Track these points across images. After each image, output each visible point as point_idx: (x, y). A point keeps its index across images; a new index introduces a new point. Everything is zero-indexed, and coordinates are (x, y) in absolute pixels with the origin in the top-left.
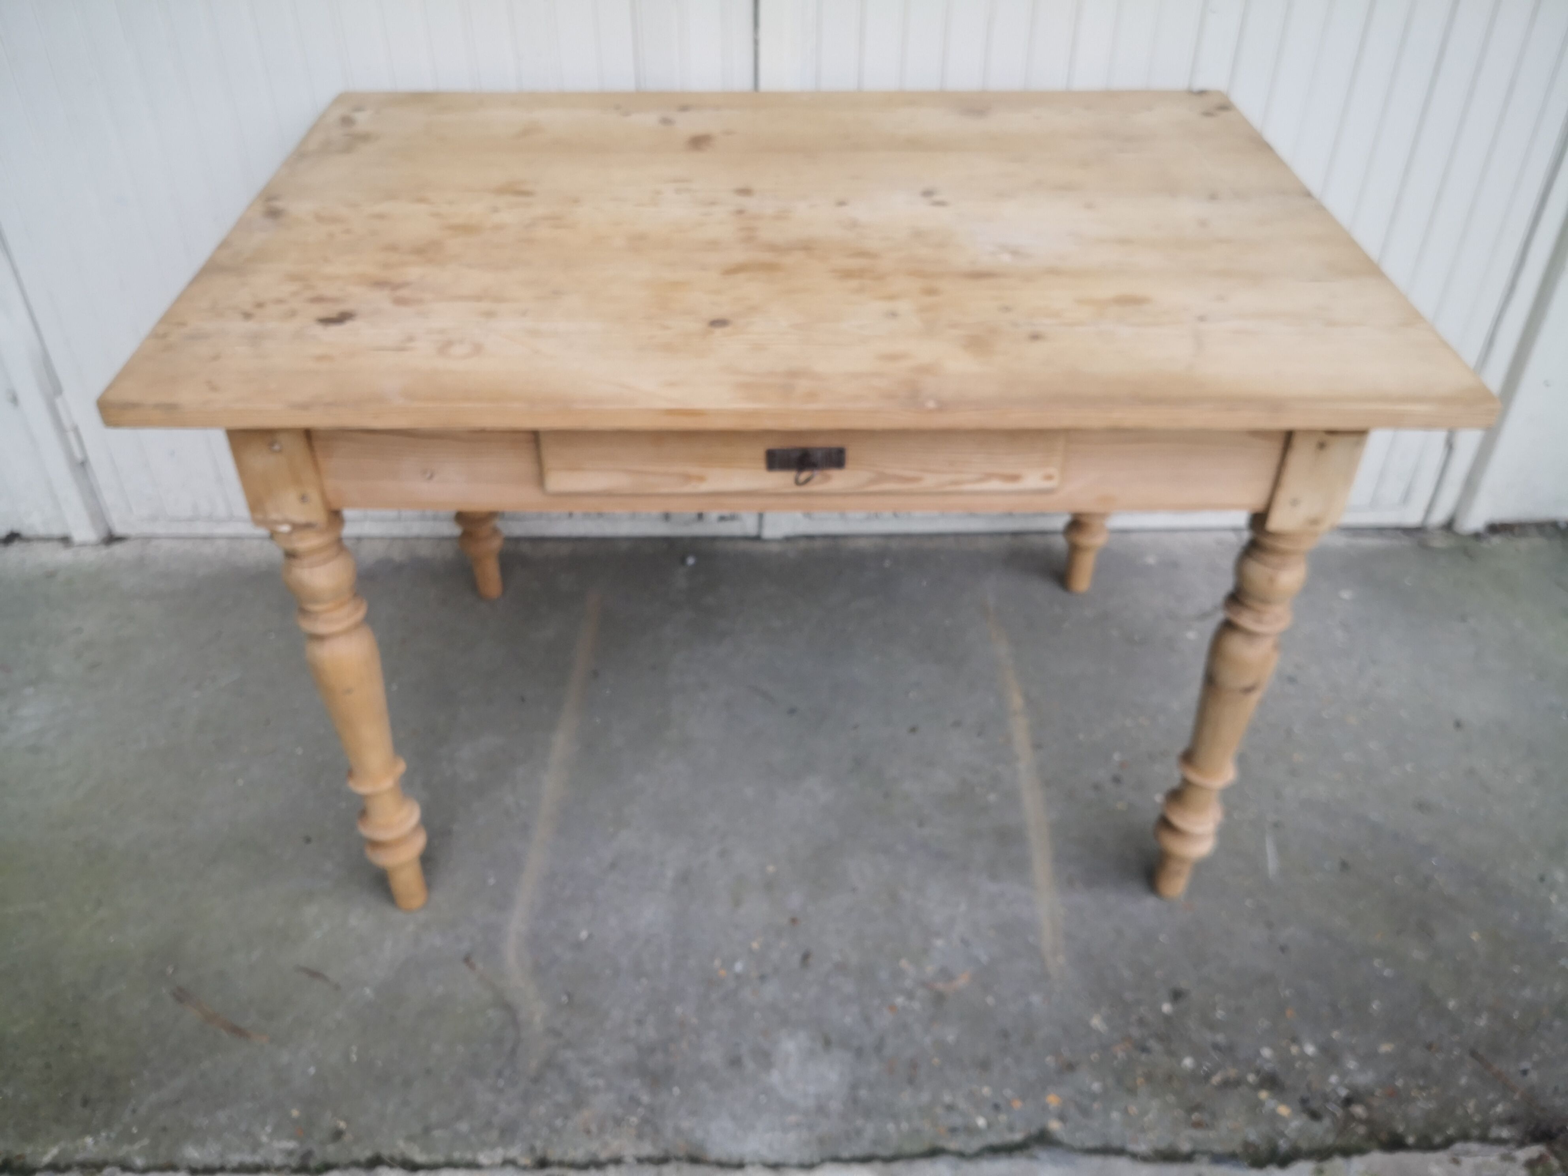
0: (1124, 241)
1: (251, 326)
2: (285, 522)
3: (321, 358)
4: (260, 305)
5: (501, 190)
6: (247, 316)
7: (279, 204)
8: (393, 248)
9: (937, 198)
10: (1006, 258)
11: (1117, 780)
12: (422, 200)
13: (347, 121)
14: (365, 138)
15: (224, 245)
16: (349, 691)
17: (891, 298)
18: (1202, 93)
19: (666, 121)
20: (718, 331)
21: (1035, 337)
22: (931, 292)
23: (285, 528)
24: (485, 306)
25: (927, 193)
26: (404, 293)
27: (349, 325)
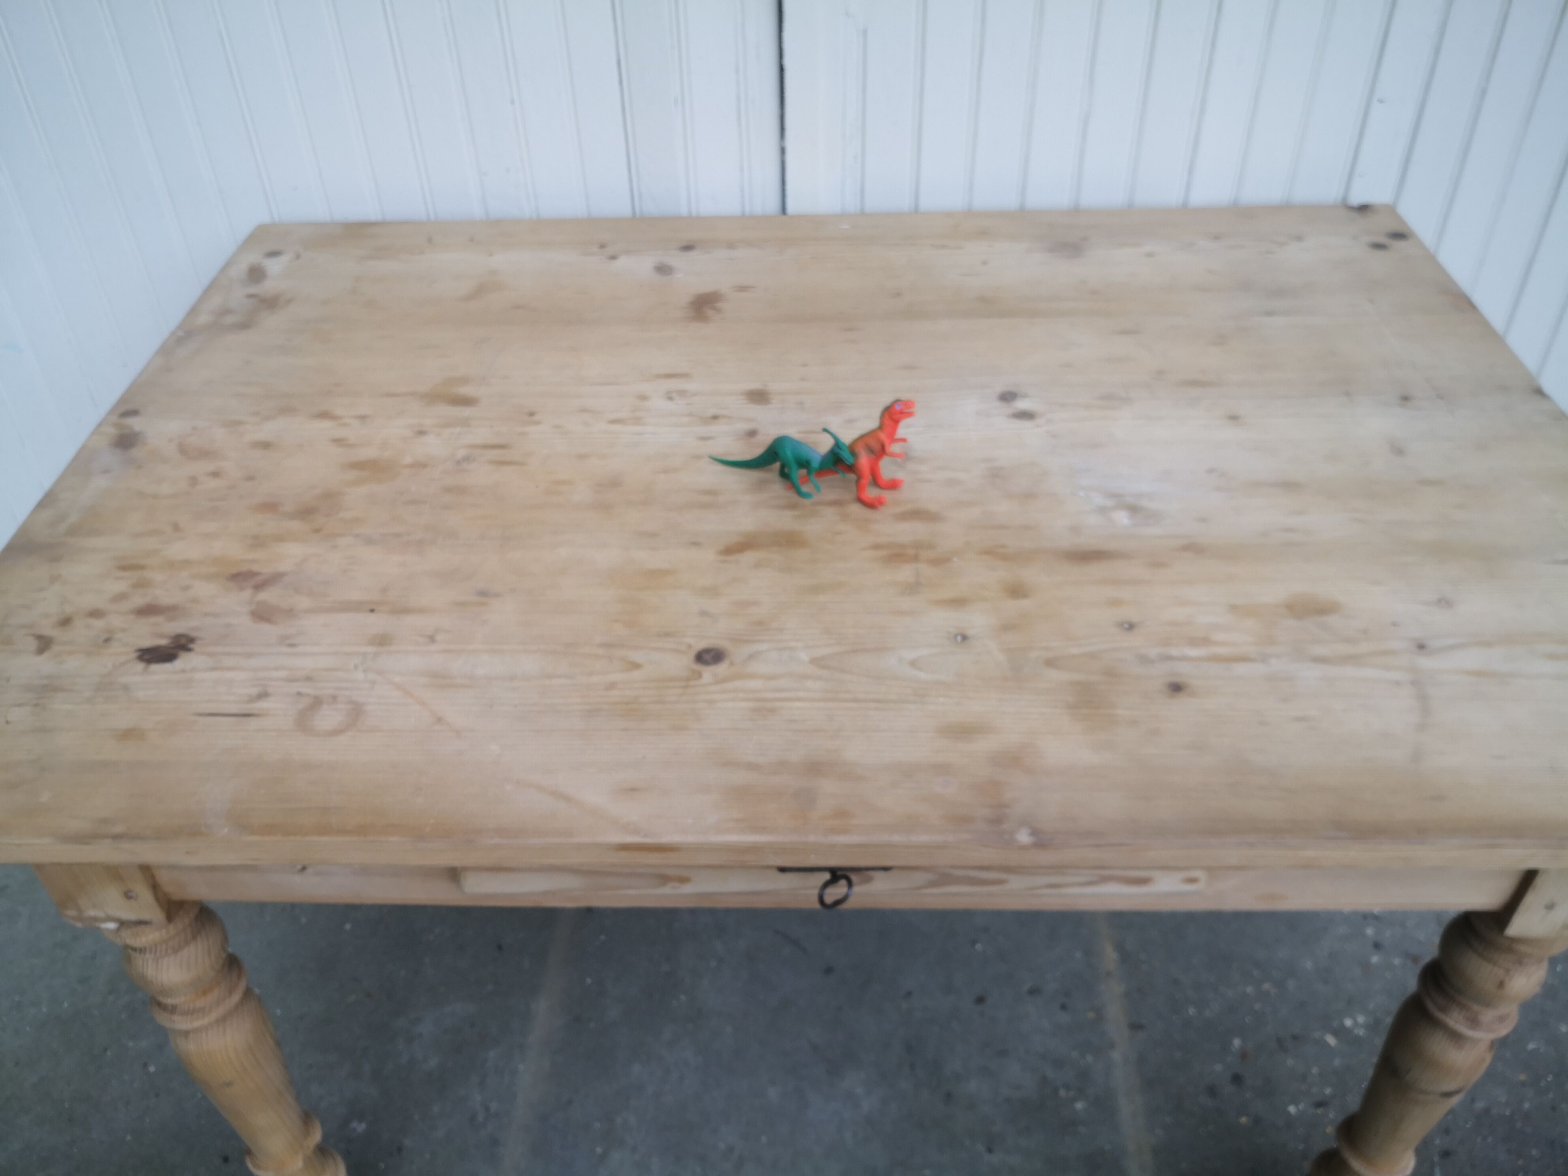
0: (1289, 486)
1: (44, 665)
2: (109, 919)
3: (129, 735)
4: (66, 622)
5: (433, 397)
6: (44, 644)
7: (136, 424)
8: (270, 507)
9: (1022, 405)
10: (1122, 518)
11: (1237, 1079)
12: (324, 415)
13: (256, 274)
14: (270, 303)
15: (47, 501)
16: (229, 1084)
17: (959, 602)
18: (1364, 209)
19: (663, 269)
20: (708, 673)
21: (1176, 688)
22: (1017, 591)
23: (112, 926)
24: (378, 623)
25: (1007, 397)
26: (268, 596)
27: (183, 662)
